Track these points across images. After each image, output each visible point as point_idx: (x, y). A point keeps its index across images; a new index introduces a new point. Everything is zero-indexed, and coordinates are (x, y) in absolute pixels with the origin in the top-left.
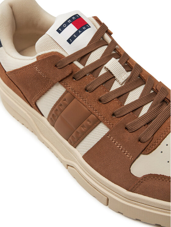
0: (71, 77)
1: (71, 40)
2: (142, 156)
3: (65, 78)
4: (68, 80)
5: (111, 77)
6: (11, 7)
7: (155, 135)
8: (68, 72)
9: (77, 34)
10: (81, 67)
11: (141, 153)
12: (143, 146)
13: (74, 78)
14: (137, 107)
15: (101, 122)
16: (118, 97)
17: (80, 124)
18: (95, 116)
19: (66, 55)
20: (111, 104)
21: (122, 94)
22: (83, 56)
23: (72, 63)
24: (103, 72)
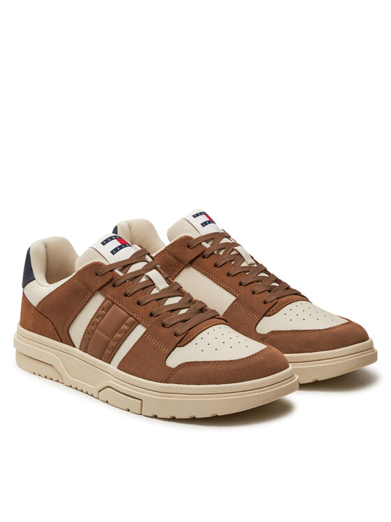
0: (112, 283)
1: (114, 252)
2: (177, 348)
3: (105, 285)
4: (109, 287)
5: (151, 284)
6: (46, 247)
7: (191, 330)
8: (108, 278)
9: (121, 247)
10: (121, 274)
11: (176, 346)
12: (178, 339)
13: (114, 286)
14: (174, 309)
15: (139, 323)
16: (158, 300)
17: (117, 330)
18: (133, 319)
19: (107, 264)
20: (150, 305)
21: (161, 298)
22: (125, 265)
23: (112, 270)
24: (144, 279)
